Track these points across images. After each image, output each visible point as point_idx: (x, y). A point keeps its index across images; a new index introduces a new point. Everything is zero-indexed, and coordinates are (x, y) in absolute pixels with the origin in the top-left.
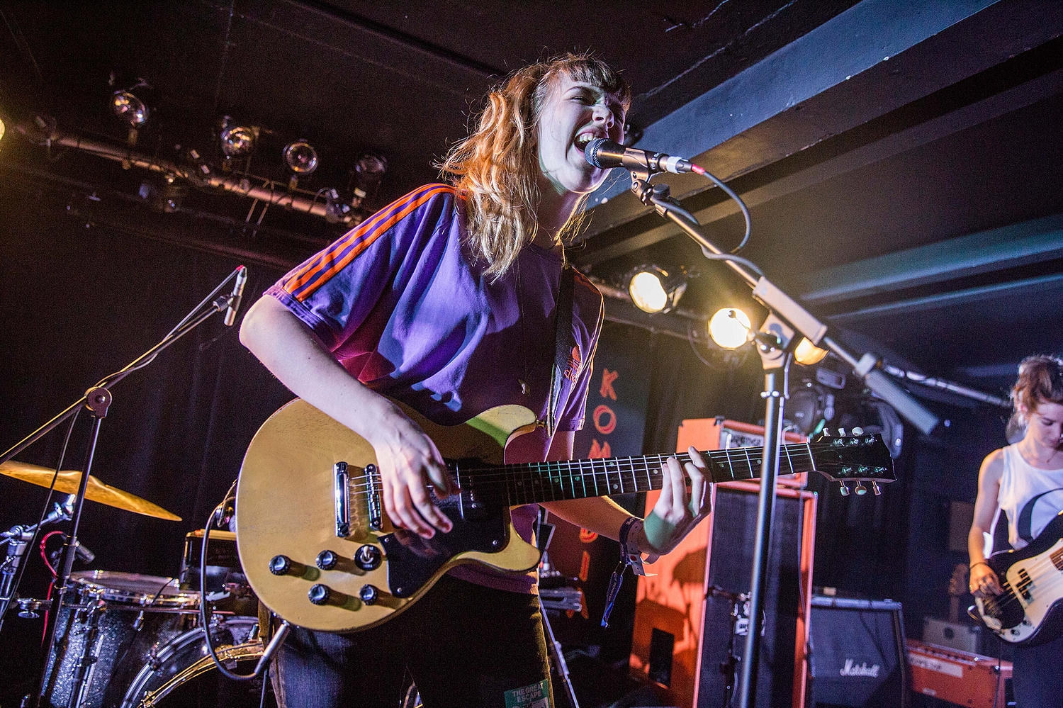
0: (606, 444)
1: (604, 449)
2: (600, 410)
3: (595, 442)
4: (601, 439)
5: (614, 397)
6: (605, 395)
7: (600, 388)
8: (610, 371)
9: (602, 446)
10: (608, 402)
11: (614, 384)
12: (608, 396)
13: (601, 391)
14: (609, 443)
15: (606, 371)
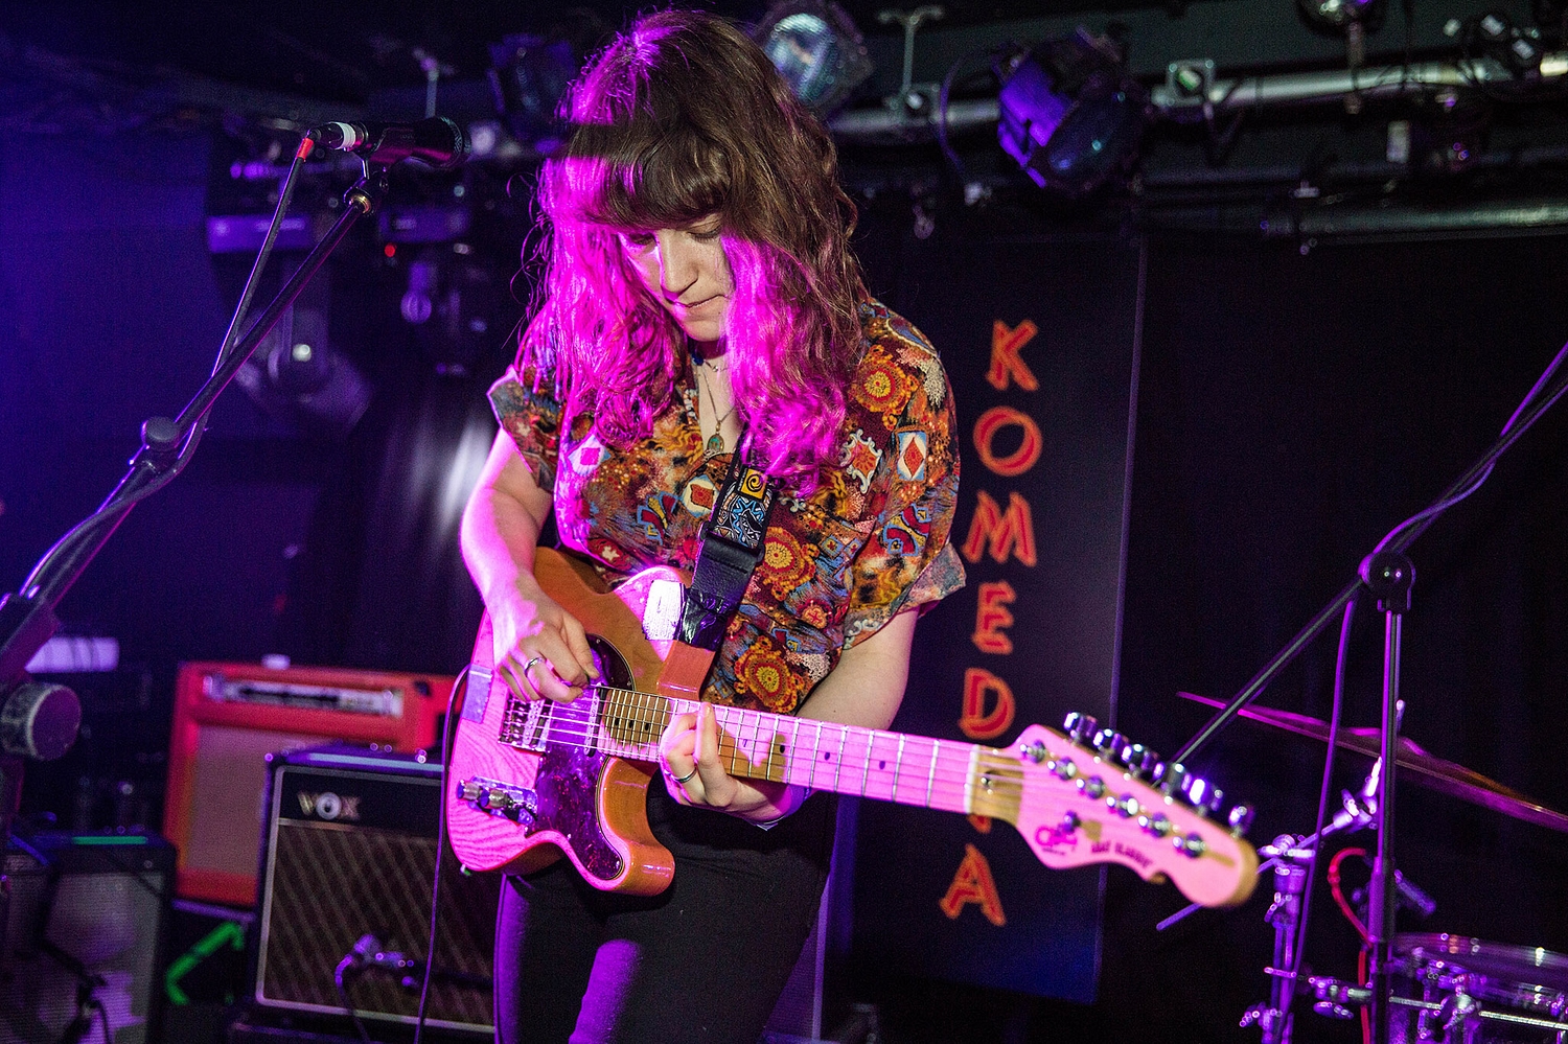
0: (1016, 499)
1: (1012, 513)
2: (989, 423)
3: (984, 498)
4: (1001, 490)
5: (1030, 384)
6: (1002, 384)
7: (987, 368)
8: (1012, 325)
9: (1004, 505)
10: (1014, 396)
11: (1028, 354)
12: (1013, 384)
13: (992, 377)
14: (1026, 496)
15: (999, 326)
